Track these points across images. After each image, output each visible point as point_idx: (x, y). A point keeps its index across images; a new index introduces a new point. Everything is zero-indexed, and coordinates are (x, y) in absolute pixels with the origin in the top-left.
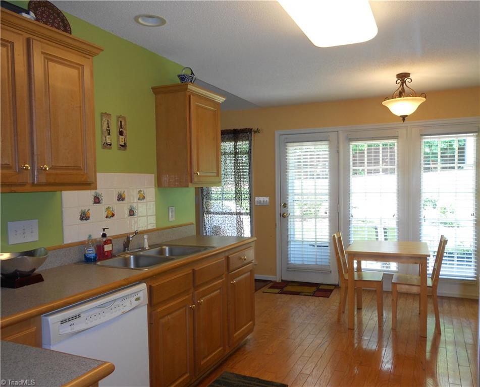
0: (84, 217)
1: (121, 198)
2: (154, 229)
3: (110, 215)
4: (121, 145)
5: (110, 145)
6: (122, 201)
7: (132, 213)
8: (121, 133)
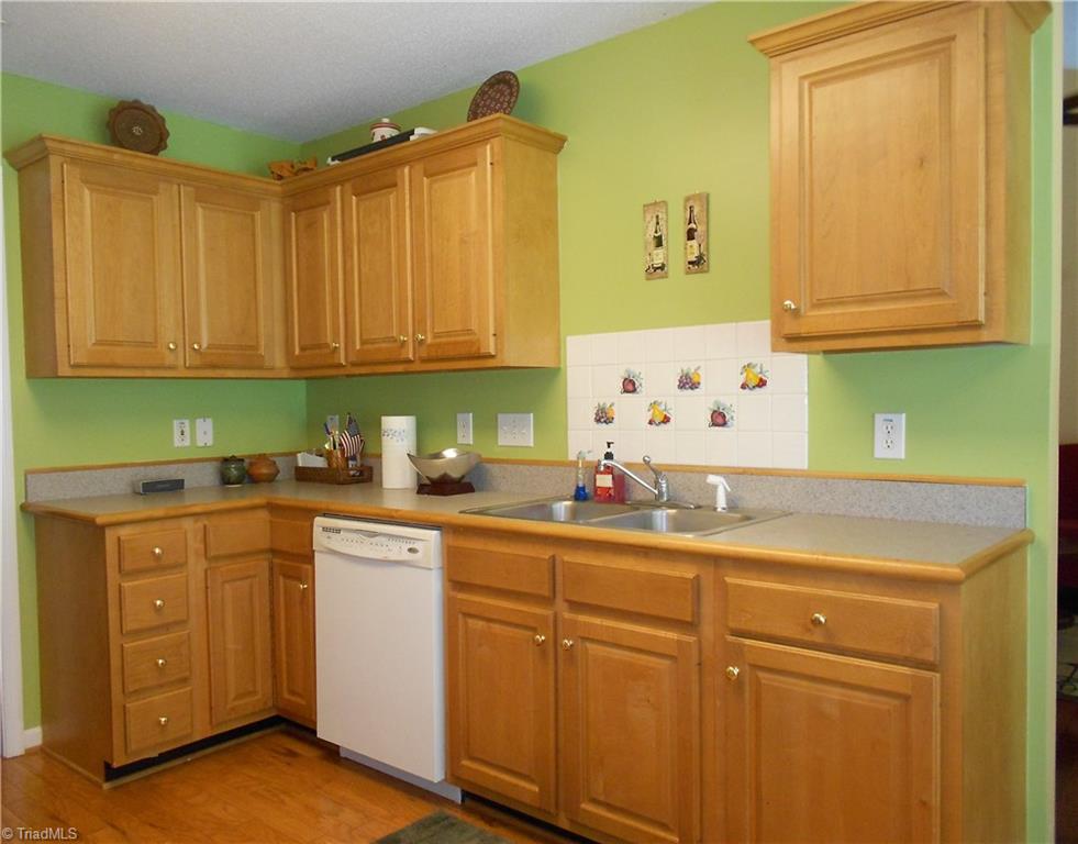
0: (603, 417)
1: (688, 383)
2: (804, 471)
3: (659, 419)
4: (690, 263)
5: (662, 268)
6: (690, 390)
7: (719, 419)
8: (691, 235)
